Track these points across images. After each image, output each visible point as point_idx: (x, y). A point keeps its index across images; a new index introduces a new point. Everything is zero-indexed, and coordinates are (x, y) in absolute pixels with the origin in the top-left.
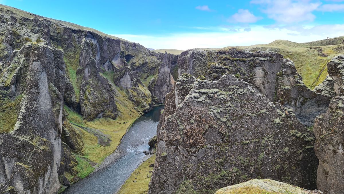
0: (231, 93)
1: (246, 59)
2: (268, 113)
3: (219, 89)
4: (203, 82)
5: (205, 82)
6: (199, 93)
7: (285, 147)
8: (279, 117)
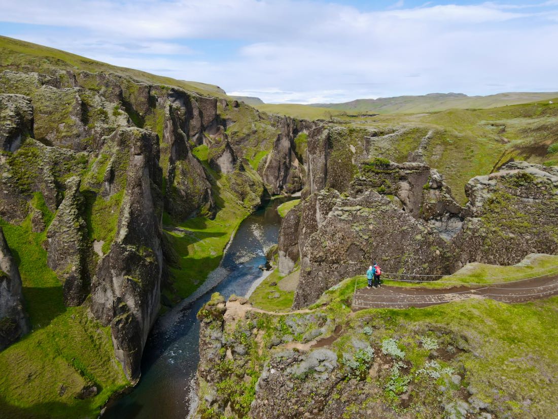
0: (373, 210)
1: (391, 171)
2: (410, 230)
3: (361, 206)
4: (346, 200)
5: (348, 200)
6: (342, 210)
7: (425, 263)
8: (421, 233)
